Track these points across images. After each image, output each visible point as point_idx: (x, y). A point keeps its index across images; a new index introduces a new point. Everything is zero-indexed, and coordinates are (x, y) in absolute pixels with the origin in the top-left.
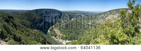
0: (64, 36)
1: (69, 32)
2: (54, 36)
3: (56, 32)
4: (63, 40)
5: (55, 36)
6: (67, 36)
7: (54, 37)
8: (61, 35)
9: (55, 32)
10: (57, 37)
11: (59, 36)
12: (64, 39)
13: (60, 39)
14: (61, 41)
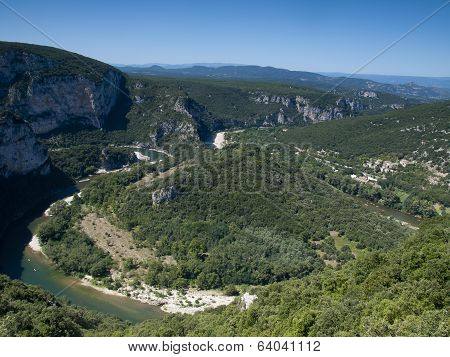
0: (169, 261)
1: (202, 238)
2: (84, 271)
3: (101, 244)
4: (164, 292)
5: (102, 274)
6: (192, 262)
7: (87, 281)
8: (142, 256)
9: (91, 243)
10: (115, 275)
11: (132, 266)
12: (167, 284)
13: (137, 285)
14: (147, 295)
